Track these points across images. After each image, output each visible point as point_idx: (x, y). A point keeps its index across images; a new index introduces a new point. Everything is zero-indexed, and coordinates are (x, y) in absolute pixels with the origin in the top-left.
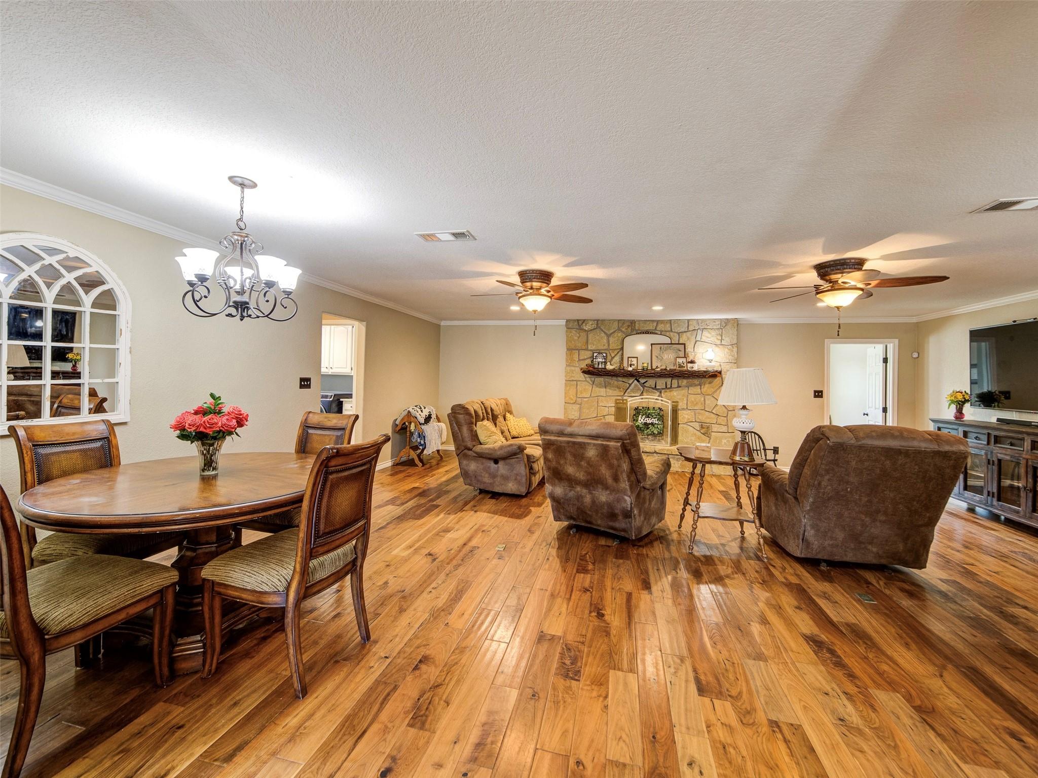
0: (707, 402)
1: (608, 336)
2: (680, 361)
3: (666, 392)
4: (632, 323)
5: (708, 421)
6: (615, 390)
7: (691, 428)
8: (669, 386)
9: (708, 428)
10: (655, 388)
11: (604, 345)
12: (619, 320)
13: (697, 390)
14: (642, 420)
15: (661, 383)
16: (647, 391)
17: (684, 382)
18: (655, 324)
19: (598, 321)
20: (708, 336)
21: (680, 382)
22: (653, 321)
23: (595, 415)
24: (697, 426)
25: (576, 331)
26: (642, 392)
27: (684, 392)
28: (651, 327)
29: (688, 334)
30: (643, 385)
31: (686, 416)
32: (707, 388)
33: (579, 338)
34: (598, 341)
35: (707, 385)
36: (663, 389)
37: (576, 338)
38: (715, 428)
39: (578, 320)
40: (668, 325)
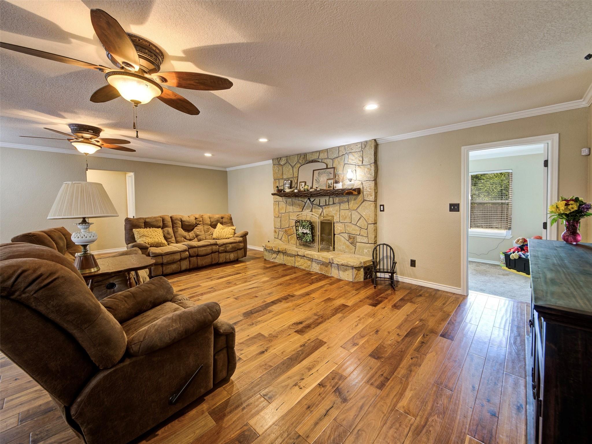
0: (353, 216)
1: (293, 167)
2: (330, 182)
3: (325, 208)
4: (305, 155)
5: (354, 232)
6: (297, 207)
7: (343, 239)
8: (327, 204)
9: (354, 238)
10: (319, 206)
11: (291, 175)
12: (298, 154)
13: (345, 206)
14: (301, 230)
15: (323, 200)
16: (315, 208)
17: (337, 200)
18: (318, 154)
19: (287, 157)
20: (354, 159)
21: (334, 199)
22: (316, 152)
23: (288, 226)
24: (346, 236)
25: (277, 166)
26: (312, 209)
27: (337, 207)
28: (315, 157)
29: (339, 159)
30: (312, 203)
31: (339, 228)
32: (353, 204)
33: (278, 171)
34: (288, 173)
35: (352, 202)
36: (324, 205)
37: (277, 171)
38: (359, 239)
39: (278, 158)
40: (326, 154)
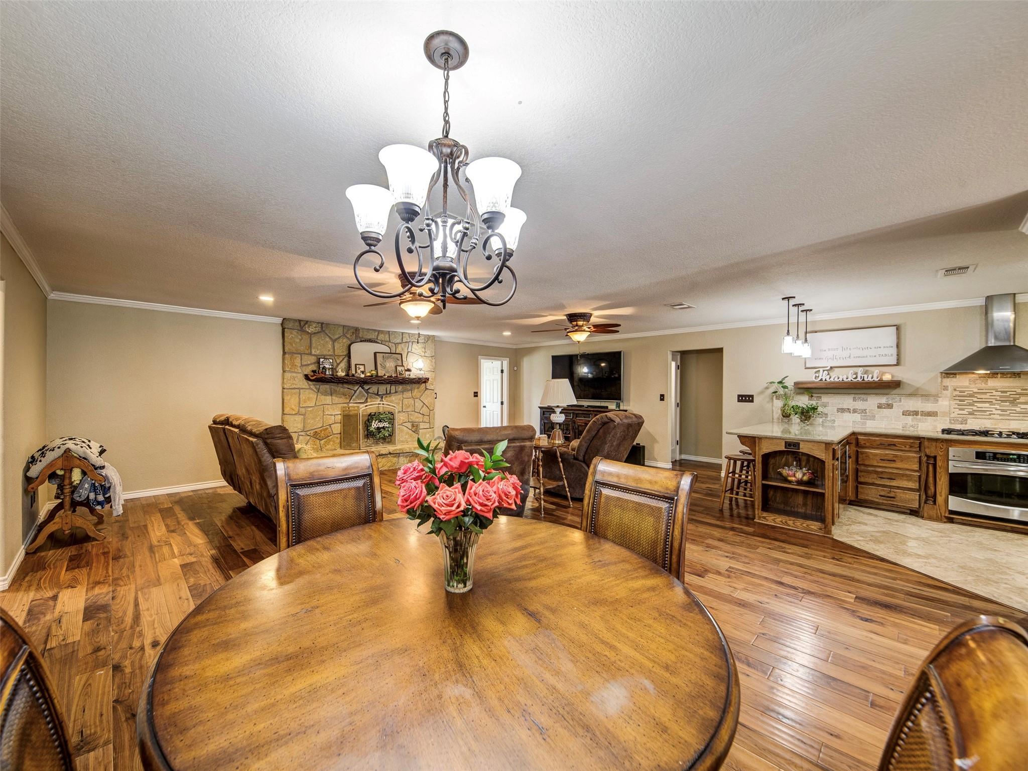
0: (416, 404)
1: (334, 341)
2: (399, 369)
3: (386, 397)
4: (357, 330)
5: (417, 420)
6: (341, 397)
7: (405, 428)
8: (388, 392)
9: (417, 426)
10: (377, 394)
11: (329, 351)
12: (344, 326)
13: (409, 394)
14: (375, 425)
15: (382, 389)
16: (371, 397)
17: (400, 388)
18: (377, 333)
19: (322, 324)
20: (416, 348)
21: (397, 387)
22: (375, 330)
23: (321, 425)
24: (409, 425)
25: (298, 333)
26: (367, 399)
27: (400, 396)
28: (373, 336)
29: (403, 345)
30: (367, 391)
31: (402, 418)
32: (416, 392)
33: (301, 340)
34: (322, 346)
35: (416, 390)
36: (384, 394)
37: (298, 340)
38: (422, 426)
39: (300, 321)
40: (387, 336)
